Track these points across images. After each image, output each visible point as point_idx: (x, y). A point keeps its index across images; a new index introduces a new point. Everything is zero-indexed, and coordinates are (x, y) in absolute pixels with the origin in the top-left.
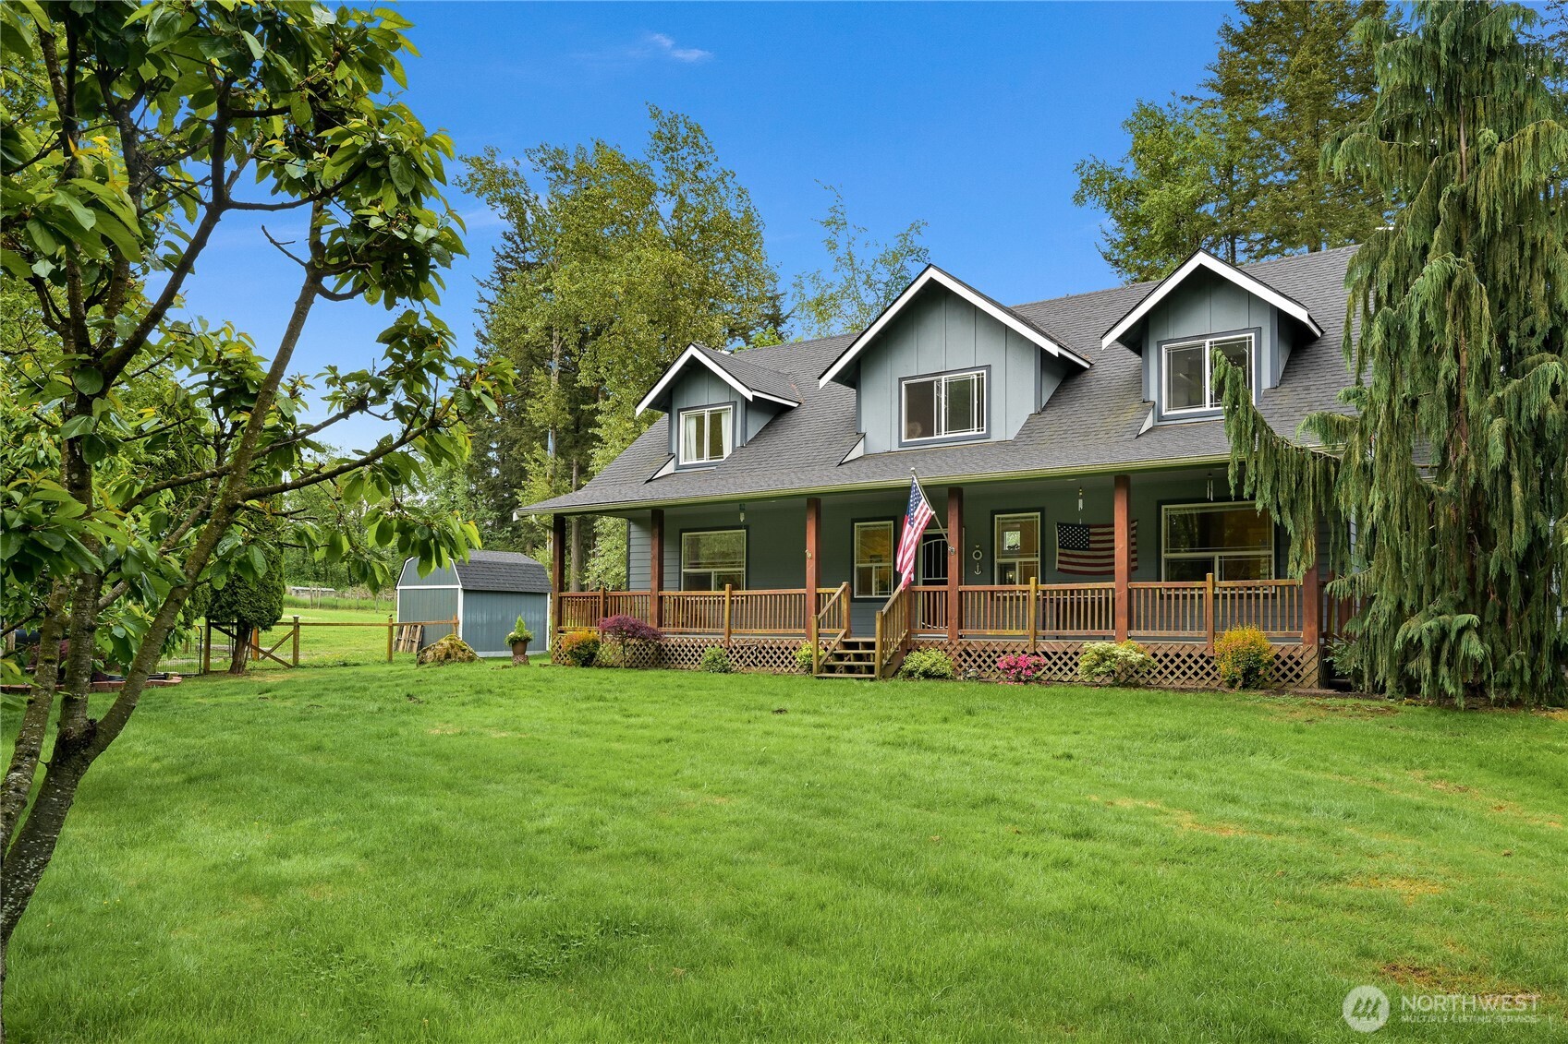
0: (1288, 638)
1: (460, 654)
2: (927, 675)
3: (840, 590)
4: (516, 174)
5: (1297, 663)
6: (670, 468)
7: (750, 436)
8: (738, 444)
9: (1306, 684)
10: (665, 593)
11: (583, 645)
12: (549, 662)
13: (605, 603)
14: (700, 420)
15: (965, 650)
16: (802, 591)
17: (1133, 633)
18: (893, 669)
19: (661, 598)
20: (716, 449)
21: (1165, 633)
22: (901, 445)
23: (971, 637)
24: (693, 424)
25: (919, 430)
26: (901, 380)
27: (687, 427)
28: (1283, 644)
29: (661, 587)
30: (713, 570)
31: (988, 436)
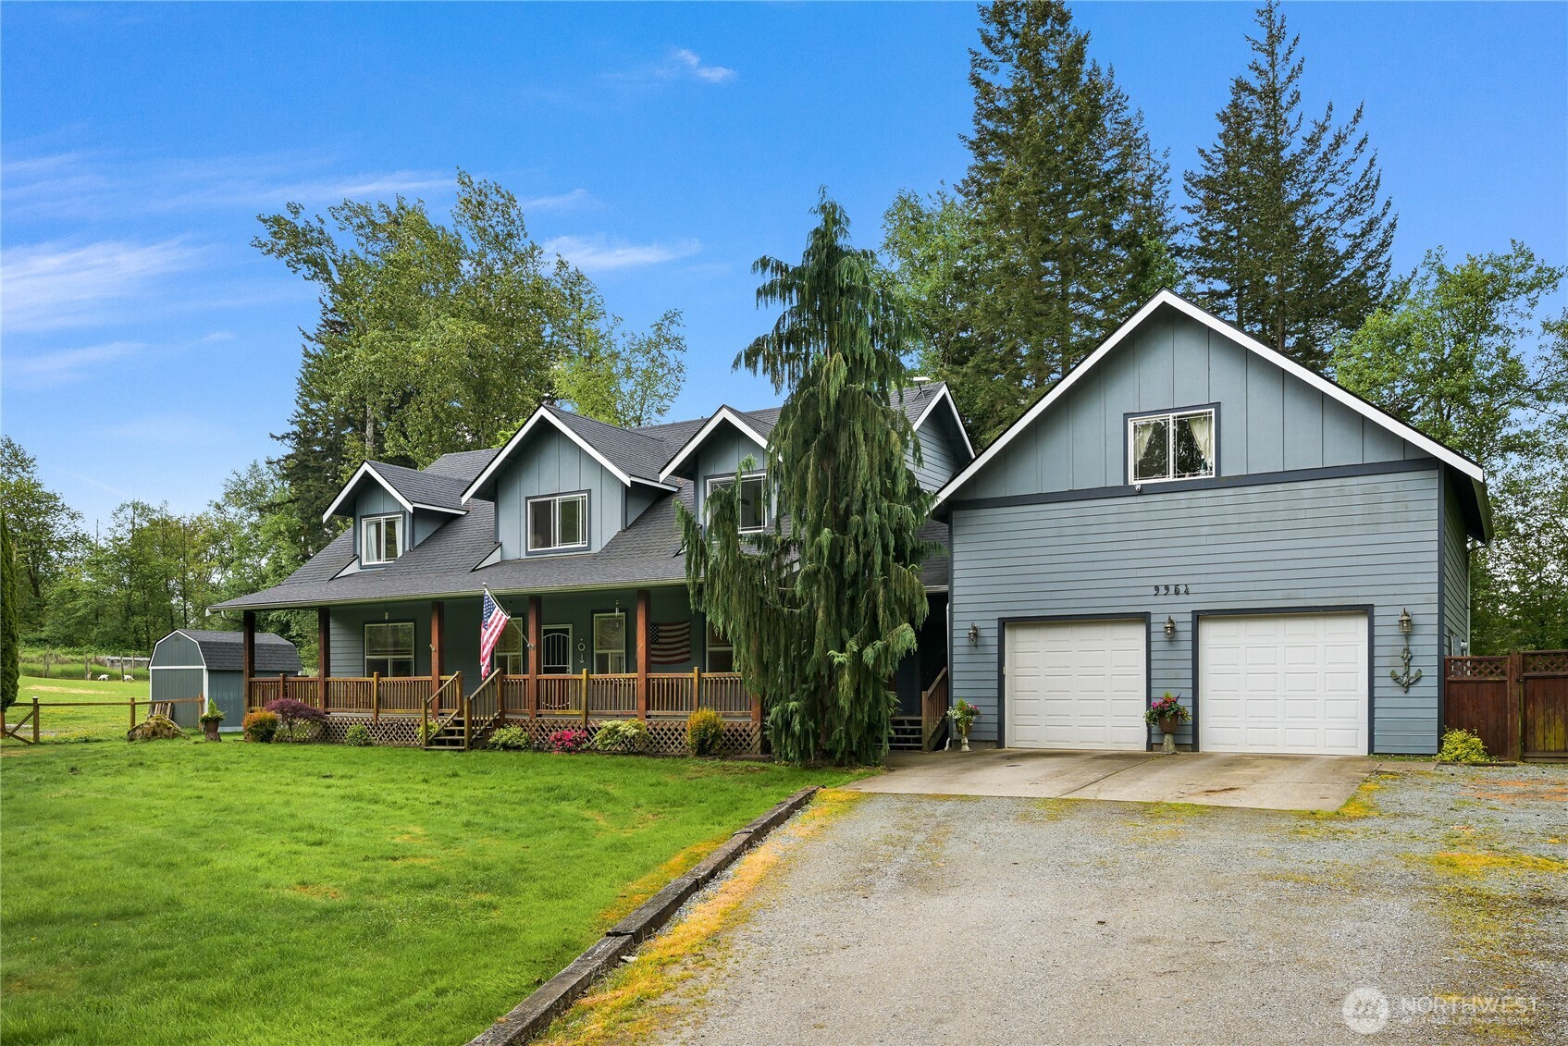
0: (744, 716)
1: (166, 732)
2: (506, 747)
3: (451, 678)
4: (321, 232)
5: (749, 735)
6: (354, 568)
7: (417, 544)
8: (407, 549)
9: (754, 750)
10: (329, 679)
11: (260, 724)
12: (242, 738)
13: (285, 687)
14: (378, 525)
15: (541, 727)
16: (429, 678)
17: (650, 712)
18: (480, 742)
19: (327, 684)
20: (391, 552)
21: (670, 712)
22: (528, 553)
23: (547, 715)
24: (373, 529)
25: (541, 542)
26: (527, 498)
27: (368, 533)
28: (740, 721)
29: (327, 673)
30: (389, 657)
31: (589, 548)
